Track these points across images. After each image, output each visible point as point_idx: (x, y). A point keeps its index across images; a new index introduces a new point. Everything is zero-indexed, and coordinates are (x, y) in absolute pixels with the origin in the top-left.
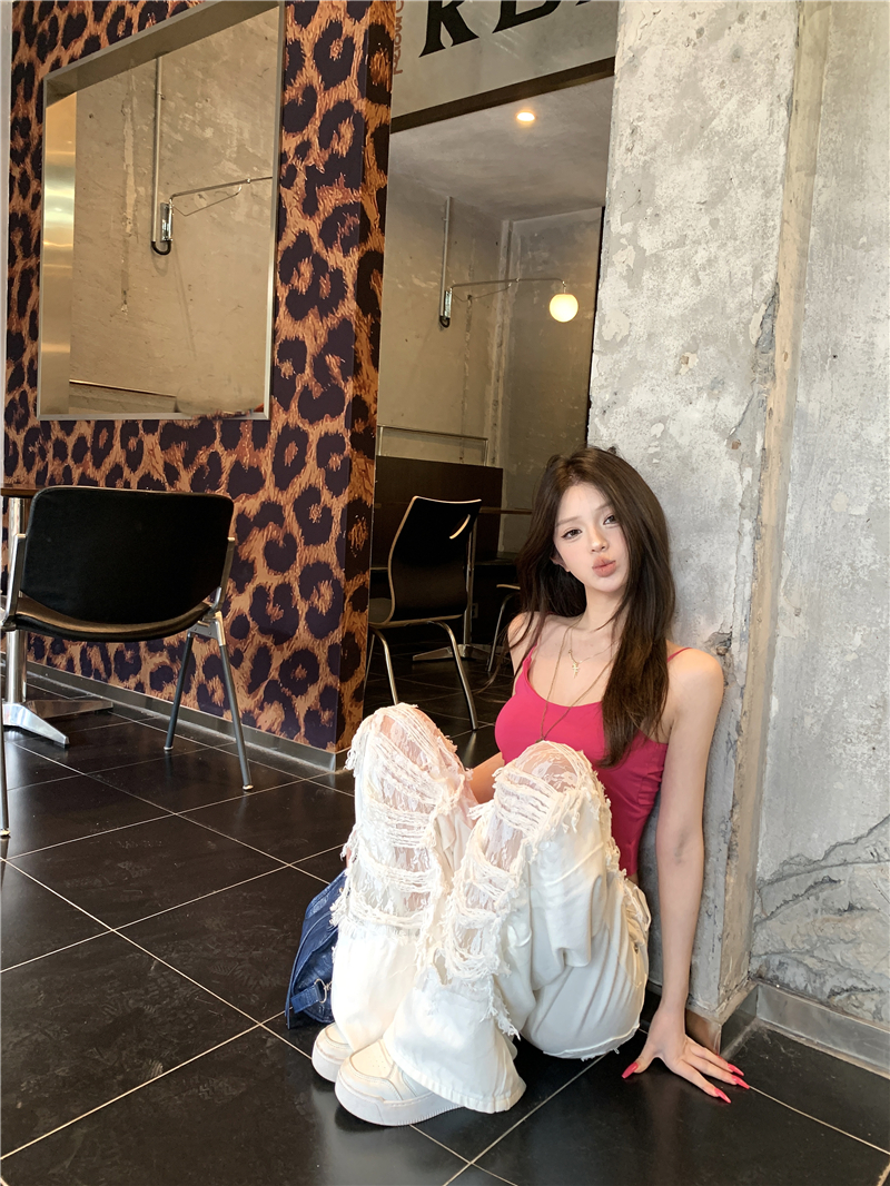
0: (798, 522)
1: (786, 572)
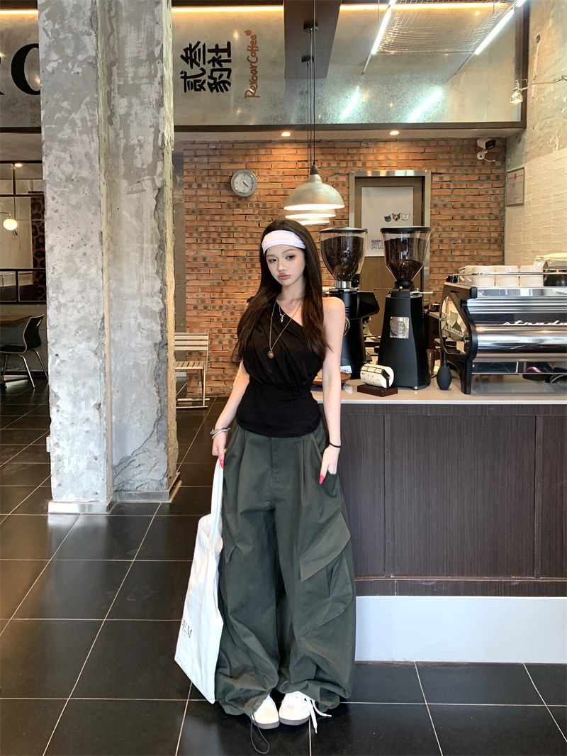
0: (115, 367)
1: (113, 381)
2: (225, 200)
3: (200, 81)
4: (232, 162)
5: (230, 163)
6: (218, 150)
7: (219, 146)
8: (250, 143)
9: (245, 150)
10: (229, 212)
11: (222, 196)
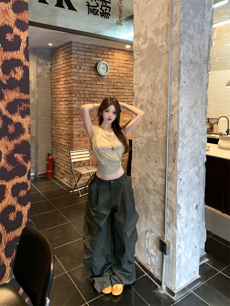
2: (93, 76)
3: (96, 10)
5: (95, 57)
6: (89, 49)
7: (90, 47)
8: (105, 47)
9: (102, 51)
10: (95, 83)
11: (91, 74)
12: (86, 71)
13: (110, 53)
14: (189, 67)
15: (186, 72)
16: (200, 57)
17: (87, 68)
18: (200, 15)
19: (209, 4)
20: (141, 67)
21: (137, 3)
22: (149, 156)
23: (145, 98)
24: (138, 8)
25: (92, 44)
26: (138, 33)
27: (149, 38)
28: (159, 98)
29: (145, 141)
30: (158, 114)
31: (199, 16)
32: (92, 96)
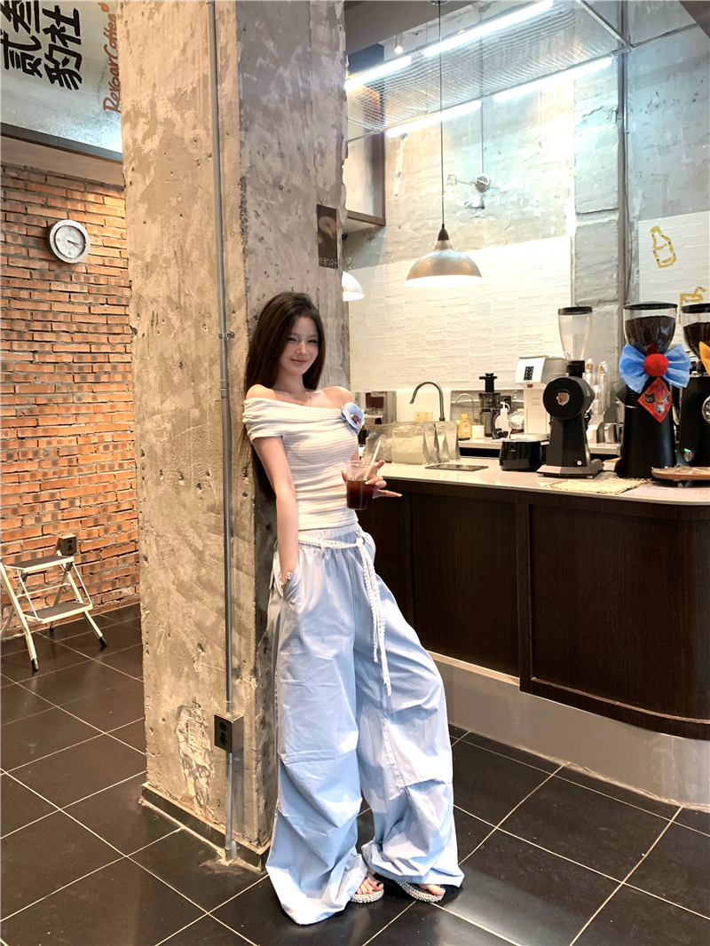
2: (37, 265)
3: (31, 58)
4: (45, 206)
5: (43, 206)
6: (21, 182)
7: (24, 175)
8: (73, 180)
9: (64, 190)
10: (46, 286)
11: (30, 258)
12: (12, 248)
13: (91, 198)
14: (272, 198)
15: (264, 211)
16: (306, 175)
17: (15, 238)
18: (298, 60)
19: (331, 39)
20: (146, 206)
21: (125, 20)
22: (181, 470)
23: (161, 294)
24: (128, 32)
25: (29, 165)
26: (133, 105)
27: (162, 120)
28: (199, 288)
29: (169, 426)
30: (199, 336)
31: (294, 61)
32: (38, 326)
